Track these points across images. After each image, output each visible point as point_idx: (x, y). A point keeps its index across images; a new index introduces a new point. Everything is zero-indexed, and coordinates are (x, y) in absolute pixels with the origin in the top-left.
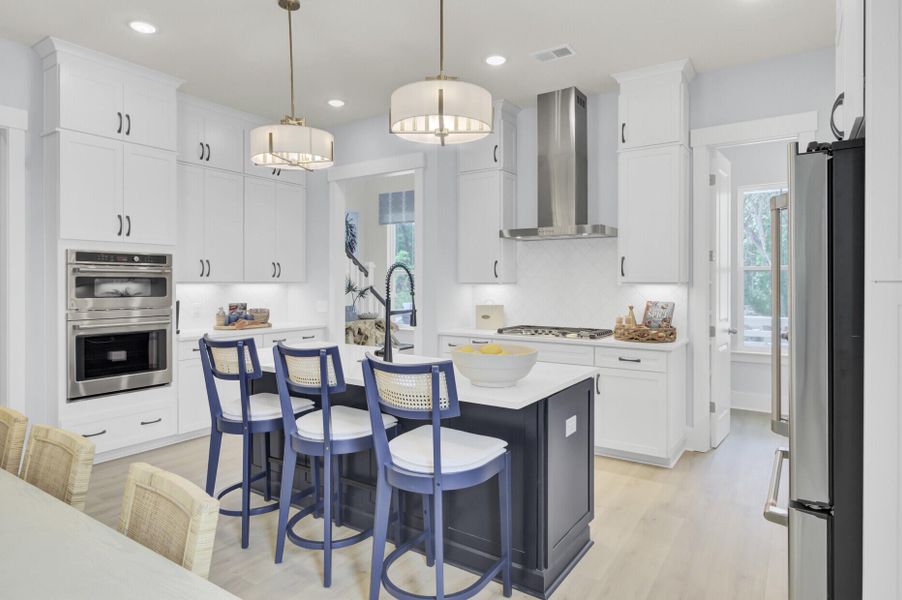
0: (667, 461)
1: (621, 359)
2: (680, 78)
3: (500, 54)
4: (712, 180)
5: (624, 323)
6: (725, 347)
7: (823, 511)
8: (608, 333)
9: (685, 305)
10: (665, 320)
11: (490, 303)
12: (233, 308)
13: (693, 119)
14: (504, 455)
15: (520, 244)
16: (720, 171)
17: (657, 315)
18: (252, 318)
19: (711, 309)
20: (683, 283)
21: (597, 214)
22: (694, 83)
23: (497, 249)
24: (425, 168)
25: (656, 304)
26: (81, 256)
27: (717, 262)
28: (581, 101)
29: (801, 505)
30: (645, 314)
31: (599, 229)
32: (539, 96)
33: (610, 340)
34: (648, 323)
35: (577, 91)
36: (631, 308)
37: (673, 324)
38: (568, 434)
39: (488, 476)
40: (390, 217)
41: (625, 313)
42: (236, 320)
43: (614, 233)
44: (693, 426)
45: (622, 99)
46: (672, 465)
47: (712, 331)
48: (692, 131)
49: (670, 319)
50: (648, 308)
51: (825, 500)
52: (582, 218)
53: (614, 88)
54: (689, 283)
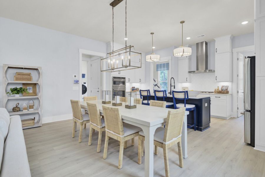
0: (226, 118)
1: (216, 97)
2: (229, 38)
3: (189, 37)
4: (238, 59)
5: (216, 90)
6: (242, 96)
7: (249, 111)
8: (213, 92)
9: (231, 86)
10: (226, 89)
11: (185, 87)
12: (133, 88)
13: (233, 46)
14: (194, 107)
15: (192, 74)
16: (240, 57)
17: (224, 88)
18: (136, 90)
19: (237, 88)
20: (231, 81)
21: (210, 67)
22: (233, 39)
23: (187, 75)
24: (171, 59)
25: (224, 86)
26: (114, 78)
27: (239, 77)
28: (206, 44)
29: (247, 111)
30: (222, 88)
31: (210, 71)
32: (197, 43)
33: (214, 93)
34: (222, 90)
35: (206, 42)
36: (218, 87)
37: (228, 90)
38: (206, 106)
39: (192, 110)
40: (159, 69)
41: (217, 88)
42: (134, 90)
43: (214, 71)
44: (233, 112)
45: (216, 44)
46: (228, 119)
47: (238, 92)
48: (233, 49)
49: (227, 89)
50: (222, 87)
51: (250, 109)
52: (207, 68)
53: (214, 41)
54: (232, 82)
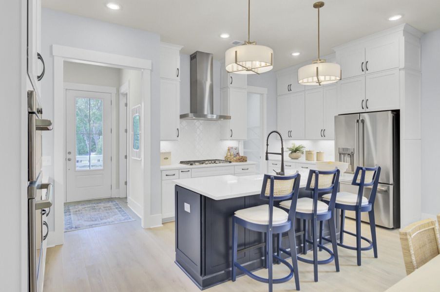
1: (243, 169)
17: (234, 152)
25: (232, 148)
